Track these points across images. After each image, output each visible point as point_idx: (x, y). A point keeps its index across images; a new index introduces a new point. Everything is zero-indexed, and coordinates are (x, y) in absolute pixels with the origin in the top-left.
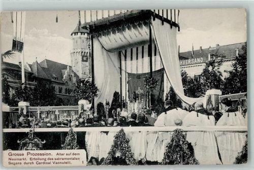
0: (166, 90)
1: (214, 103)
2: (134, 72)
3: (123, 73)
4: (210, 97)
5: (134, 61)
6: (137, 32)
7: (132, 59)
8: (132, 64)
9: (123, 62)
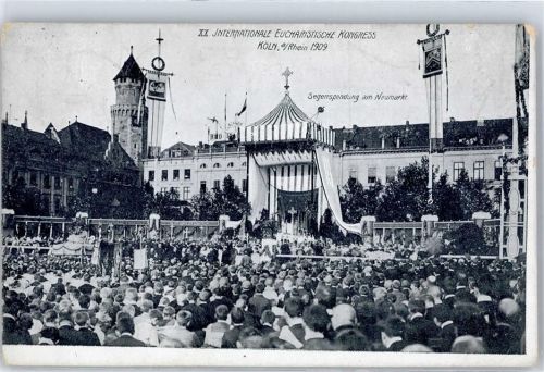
0: (321, 213)
1: (369, 229)
2: (285, 189)
3: (272, 189)
4: (365, 224)
5: (286, 178)
6: (297, 156)
7: (282, 175)
8: (282, 181)
9: (272, 178)
